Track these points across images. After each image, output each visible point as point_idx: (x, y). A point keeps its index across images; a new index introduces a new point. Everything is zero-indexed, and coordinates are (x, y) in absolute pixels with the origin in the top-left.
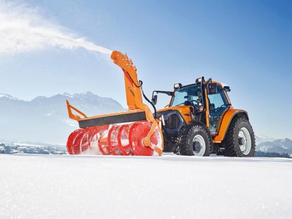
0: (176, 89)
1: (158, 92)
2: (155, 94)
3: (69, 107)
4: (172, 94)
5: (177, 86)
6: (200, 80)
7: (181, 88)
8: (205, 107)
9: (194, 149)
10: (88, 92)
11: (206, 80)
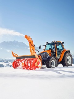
0: (46, 44)
1: (41, 45)
2: (40, 46)
3: (13, 53)
4: (45, 46)
5: (47, 43)
6: (54, 41)
7: (48, 44)
8: (55, 50)
9: (52, 65)
10: (14, 41)
11: (56, 41)
